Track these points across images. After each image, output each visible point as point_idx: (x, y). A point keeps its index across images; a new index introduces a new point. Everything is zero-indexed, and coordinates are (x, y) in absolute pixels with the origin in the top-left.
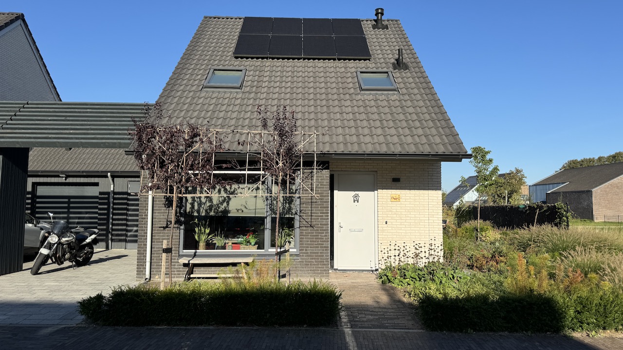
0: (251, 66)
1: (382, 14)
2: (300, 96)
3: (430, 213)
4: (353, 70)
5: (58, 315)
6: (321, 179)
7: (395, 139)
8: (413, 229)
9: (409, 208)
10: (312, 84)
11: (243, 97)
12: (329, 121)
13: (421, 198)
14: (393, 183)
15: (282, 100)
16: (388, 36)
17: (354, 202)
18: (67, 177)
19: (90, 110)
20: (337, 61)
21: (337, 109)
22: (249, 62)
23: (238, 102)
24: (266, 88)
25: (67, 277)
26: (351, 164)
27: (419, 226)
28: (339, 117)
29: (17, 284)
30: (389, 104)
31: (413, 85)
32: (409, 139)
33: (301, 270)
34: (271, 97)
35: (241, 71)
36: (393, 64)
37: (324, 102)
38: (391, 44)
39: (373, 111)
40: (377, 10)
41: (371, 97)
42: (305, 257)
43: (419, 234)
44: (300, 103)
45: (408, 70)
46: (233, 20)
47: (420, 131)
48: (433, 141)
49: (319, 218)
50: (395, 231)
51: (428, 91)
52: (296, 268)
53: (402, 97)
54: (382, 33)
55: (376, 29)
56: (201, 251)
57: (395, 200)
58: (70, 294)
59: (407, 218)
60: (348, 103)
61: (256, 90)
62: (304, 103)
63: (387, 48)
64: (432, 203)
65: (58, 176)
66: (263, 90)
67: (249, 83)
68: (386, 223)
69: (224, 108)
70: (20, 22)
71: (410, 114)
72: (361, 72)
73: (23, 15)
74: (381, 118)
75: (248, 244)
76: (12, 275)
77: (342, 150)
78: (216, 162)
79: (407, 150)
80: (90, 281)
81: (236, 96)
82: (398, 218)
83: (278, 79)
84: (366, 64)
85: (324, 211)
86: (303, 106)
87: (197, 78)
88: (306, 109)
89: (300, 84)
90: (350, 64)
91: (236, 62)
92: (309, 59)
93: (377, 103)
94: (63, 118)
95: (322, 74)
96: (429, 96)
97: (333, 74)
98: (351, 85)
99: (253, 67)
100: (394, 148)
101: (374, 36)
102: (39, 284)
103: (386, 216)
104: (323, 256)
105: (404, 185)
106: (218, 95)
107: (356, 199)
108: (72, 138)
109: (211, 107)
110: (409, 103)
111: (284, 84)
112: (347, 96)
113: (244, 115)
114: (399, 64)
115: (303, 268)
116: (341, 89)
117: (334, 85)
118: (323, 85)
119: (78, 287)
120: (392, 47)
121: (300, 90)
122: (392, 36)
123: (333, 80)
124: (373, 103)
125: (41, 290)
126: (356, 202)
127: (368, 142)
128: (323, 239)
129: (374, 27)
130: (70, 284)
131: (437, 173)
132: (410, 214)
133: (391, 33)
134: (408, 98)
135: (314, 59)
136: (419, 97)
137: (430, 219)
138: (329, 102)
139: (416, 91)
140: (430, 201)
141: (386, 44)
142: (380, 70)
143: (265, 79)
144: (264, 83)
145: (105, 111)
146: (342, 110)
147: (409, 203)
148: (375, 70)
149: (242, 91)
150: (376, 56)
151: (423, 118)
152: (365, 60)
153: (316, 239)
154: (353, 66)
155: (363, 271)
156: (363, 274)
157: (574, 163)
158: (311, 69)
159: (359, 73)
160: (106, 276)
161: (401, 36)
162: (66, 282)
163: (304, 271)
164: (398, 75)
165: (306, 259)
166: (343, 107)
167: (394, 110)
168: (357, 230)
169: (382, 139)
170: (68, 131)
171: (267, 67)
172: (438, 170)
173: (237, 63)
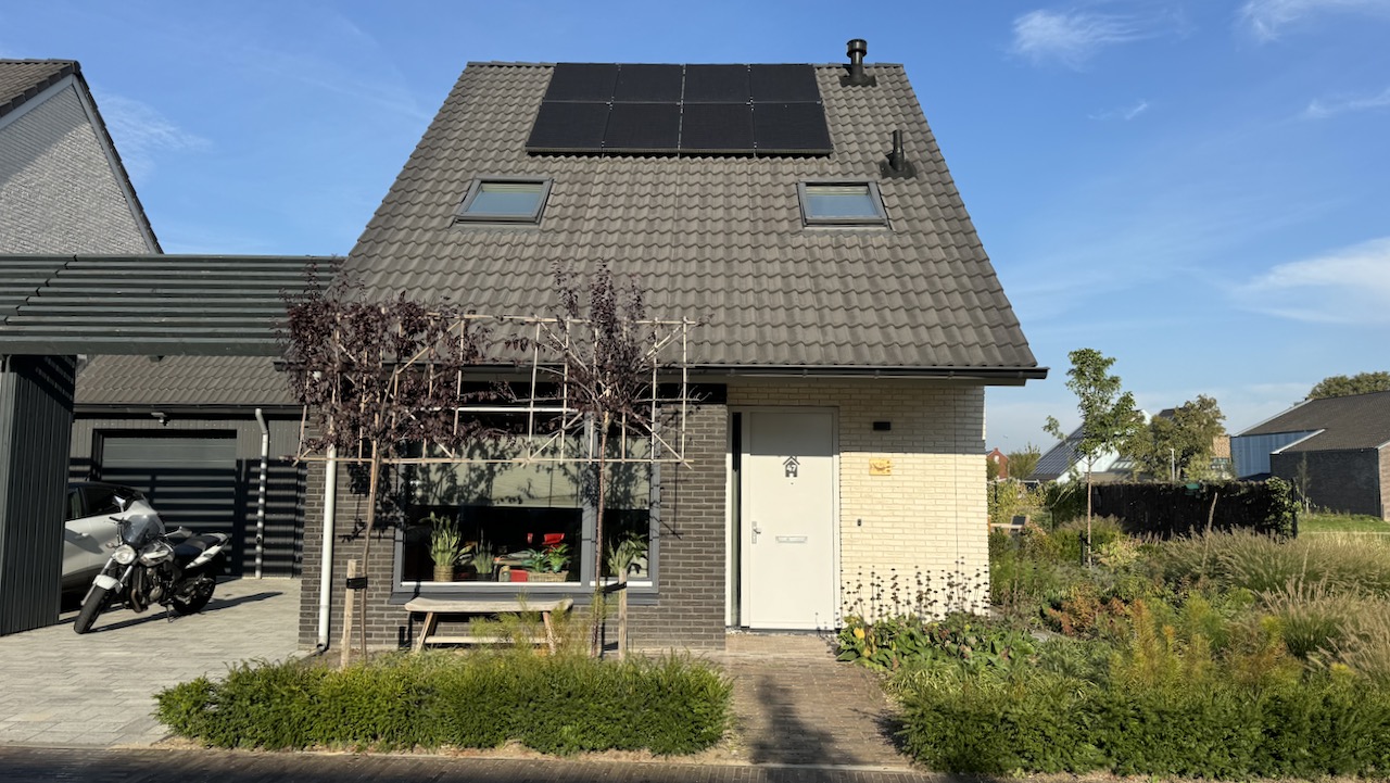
0: (564, 173)
1: (863, 52)
2: (668, 238)
3: (959, 502)
4: (791, 178)
5: (115, 724)
6: (708, 425)
7: (876, 335)
8: (922, 537)
9: (911, 490)
10: (696, 212)
11: (541, 241)
12: (729, 293)
13: (938, 467)
14: (875, 433)
15: (627, 248)
16: (874, 101)
17: (787, 475)
18: (169, 417)
19: (208, 273)
20: (757, 159)
21: (748, 267)
22: (559, 164)
23: (530, 252)
24: (593, 222)
25: (151, 640)
26: (781, 390)
27: (936, 532)
28: (750, 285)
29: (41, 654)
30: (867, 254)
31: (924, 212)
32: (907, 335)
33: (661, 630)
34: (602, 241)
35: (541, 183)
36: (882, 164)
37: (720, 252)
38: (880, 119)
39: (829, 271)
40: (851, 43)
41: (827, 240)
42: (672, 600)
43: (932, 549)
44: (667, 255)
45: (914, 179)
46: (531, 70)
47: (933, 317)
48: (960, 340)
49: (704, 511)
50: (879, 542)
51: (956, 225)
52: (650, 623)
53: (896, 240)
54: (861, 94)
55: (849, 87)
56: (442, 583)
57: (880, 472)
58: (150, 677)
59: (907, 513)
60: (775, 253)
61: (571, 225)
62: (676, 254)
63: (871, 128)
64: (965, 479)
65: (148, 417)
66: (587, 226)
67: (557, 210)
68: (859, 523)
69: (498, 265)
70: (71, 79)
71: (912, 278)
72: (809, 184)
73: (77, 65)
74: (846, 285)
75: (546, 569)
76: (34, 633)
77: (754, 358)
78: (466, 387)
79: (901, 358)
80: (198, 648)
81: (526, 239)
82: (888, 513)
83: (622, 200)
84: (822, 164)
85: (715, 497)
86: (674, 261)
87: (442, 201)
88: (680, 267)
89: (670, 212)
90: (784, 167)
91: (530, 165)
92: (693, 156)
93: (839, 254)
94: (148, 291)
95: (720, 189)
96: (958, 236)
97: (745, 189)
98: (784, 213)
99: (568, 175)
100: (872, 355)
101: (843, 102)
102: (88, 654)
103: (858, 507)
104: (712, 598)
105: (900, 438)
106: (487, 237)
107: (791, 472)
108: (163, 335)
109: (470, 265)
110: (912, 253)
111: (633, 212)
112: (774, 239)
113: (541, 281)
114: (895, 166)
115: (667, 624)
116: (760, 223)
117: (746, 213)
118: (720, 213)
119: (171, 661)
120: (882, 126)
121: (668, 225)
122: (884, 101)
123: (745, 201)
124: (830, 253)
125: (90, 666)
126: (791, 475)
127: (814, 340)
128: (712, 558)
129: (845, 81)
130: (155, 655)
131: (975, 411)
132: (914, 504)
133: (882, 93)
134: (911, 241)
135: (704, 156)
136: (935, 239)
137: (959, 514)
138: (732, 252)
139: (930, 226)
140: (959, 473)
141: (869, 119)
142: (851, 179)
143: (593, 201)
144: (589, 210)
145: (239, 273)
146: (758, 269)
147: (911, 478)
148: (839, 178)
149: (541, 227)
150: (845, 147)
151: (941, 287)
152: (818, 156)
153: (695, 558)
154: (791, 169)
155: (806, 632)
156: (804, 640)
157: (1338, 384)
158: (697, 178)
159: (802, 186)
160: (235, 637)
161: (905, 101)
162: (148, 650)
163: (668, 630)
164: (892, 189)
165: (673, 604)
166: (763, 263)
167: (876, 268)
168: (794, 539)
169: (844, 334)
170: (156, 320)
171: (600, 173)
172: (977, 404)
173: (533, 166)
